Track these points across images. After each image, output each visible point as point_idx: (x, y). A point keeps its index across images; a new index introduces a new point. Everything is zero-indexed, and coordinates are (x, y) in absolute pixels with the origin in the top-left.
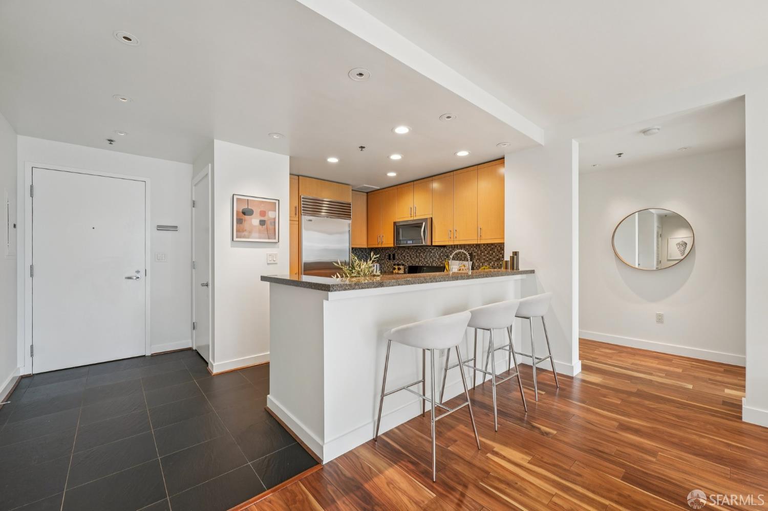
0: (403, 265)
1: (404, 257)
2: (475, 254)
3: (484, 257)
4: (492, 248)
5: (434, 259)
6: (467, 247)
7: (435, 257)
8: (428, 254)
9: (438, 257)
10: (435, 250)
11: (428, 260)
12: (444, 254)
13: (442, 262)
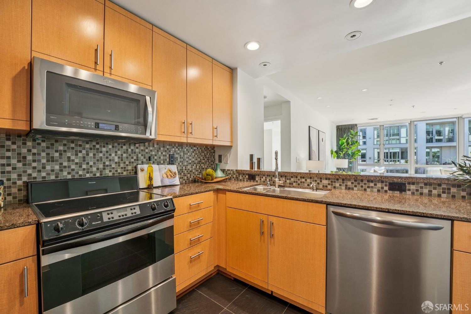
2: (177, 156)
7: (110, 160)
8: (91, 155)
9: (116, 160)
10: (110, 147)
11: (91, 166)
12: (130, 155)
13: (125, 168)
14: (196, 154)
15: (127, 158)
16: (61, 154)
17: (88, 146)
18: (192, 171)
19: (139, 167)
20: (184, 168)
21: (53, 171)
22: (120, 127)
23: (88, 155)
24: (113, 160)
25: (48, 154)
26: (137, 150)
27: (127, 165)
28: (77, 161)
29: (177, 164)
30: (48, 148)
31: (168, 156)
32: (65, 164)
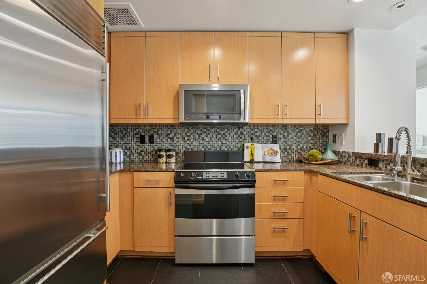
0: (175, 151)
1: (172, 139)
2: (280, 136)
3: (292, 140)
4: (301, 130)
5: (224, 142)
6: (271, 128)
7: (226, 140)
8: (214, 136)
9: (230, 139)
10: (226, 130)
11: (215, 144)
12: (239, 136)
13: (235, 145)
14: (303, 134)
15: (237, 138)
16: (199, 136)
17: (213, 130)
18: (297, 151)
19: (245, 145)
20: (288, 147)
21: (196, 145)
22: (222, 116)
23: (213, 136)
24: (228, 140)
25: (194, 136)
26: (245, 132)
27: (237, 143)
28: (207, 140)
29: (280, 143)
30: (194, 132)
31: (271, 136)
32: (201, 142)
